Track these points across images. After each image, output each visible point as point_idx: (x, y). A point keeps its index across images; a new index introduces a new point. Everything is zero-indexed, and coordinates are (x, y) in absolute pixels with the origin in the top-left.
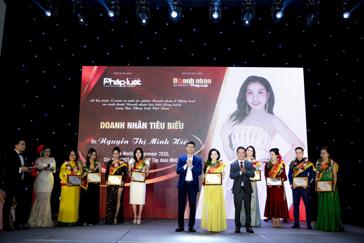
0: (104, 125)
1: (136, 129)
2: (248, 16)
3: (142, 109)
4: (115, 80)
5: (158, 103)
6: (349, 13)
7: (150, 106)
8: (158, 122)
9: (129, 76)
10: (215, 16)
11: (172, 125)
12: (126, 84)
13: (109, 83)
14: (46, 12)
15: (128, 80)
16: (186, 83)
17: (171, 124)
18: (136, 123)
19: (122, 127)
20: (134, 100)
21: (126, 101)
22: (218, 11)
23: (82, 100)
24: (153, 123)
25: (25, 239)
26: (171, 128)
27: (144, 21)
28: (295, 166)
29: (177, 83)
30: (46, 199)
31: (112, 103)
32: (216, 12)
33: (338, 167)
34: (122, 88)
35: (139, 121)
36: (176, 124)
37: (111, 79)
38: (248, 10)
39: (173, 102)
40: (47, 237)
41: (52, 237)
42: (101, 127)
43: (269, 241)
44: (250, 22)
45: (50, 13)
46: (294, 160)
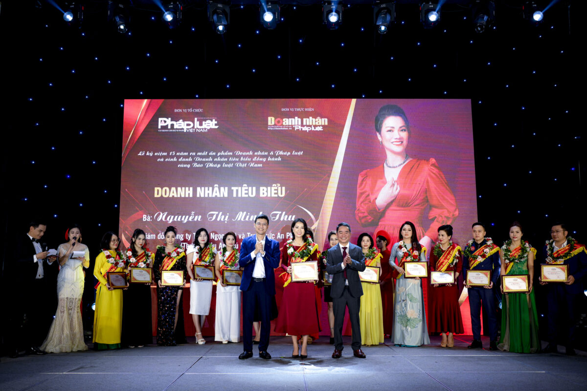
0: (159, 192)
1: (210, 197)
2: (385, 18)
3: (219, 166)
4: (176, 121)
5: (245, 156)
6: (541, 13)
7: (233, 161)
8: (245, 187)
9: (198, 115)
10: (333, 18)
11: (267, 191)
12: (193, 127)
13: (167, 125)
14: (65, 14)
15: (198, 120)
16: (289, 125)
17: (265, 188)
18: (211, 188)
19: (189, 194)
20: (207, 153)
21: (194, 154)
22: (337, 12)
23: (124, 154)
24: (237, 188)
25: (40, 372)
26: (265, 195)
27: (221, 28)
28: (472, 252)
29: (275, 125)
30: (71, 309)
31: (172, 157)
32: (334, 13)
34: (188, 133)
35: (215, 185)
36: (273, 188)
37: (170, 119)
38: (384, 8)
39: (269, 155)
40: (74, 368)
41: (82, 368)
42: (156, 196)
43: (419, 368)
44: (388, 27)
45: (71, 15)
46: (471, 244)
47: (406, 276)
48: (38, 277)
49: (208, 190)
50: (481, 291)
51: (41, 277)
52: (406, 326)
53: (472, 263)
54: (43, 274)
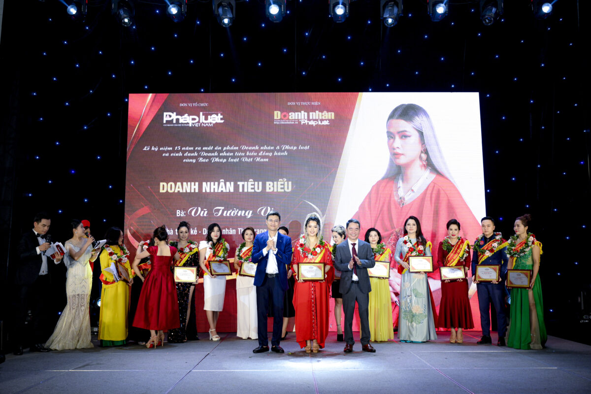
0: (165, 187)
1: (216, 193)
2: (392, 10)
3: (225, 160)
4: (182, 116)
5: (251, 151)
6: (550, 5)
7: (239, 156)
9: (203, 109)
10: (340, 11)
11: (273, 186)
12: (199, 122)
13: (173, 120)
14: (69, 7)
15: (203, 115)
16: (295, 119)
17: (271, 183)
18: (216, 183)
19: (195, 189)
20: (212, 147)
21: (200, 148)
22: (343, 4)
23: (129, 149)
24: (243, 183)
25: (46, 369)
26: (271, 190)
27: (226, 21)
28: (480, 246)
29: (281, 119)
31: (178, 152)
32: (340, 6)
33: (541, 248)
34: (193, 128)
35: (221, 180)
37: (175, 113)
38: (391, 1)
39: (275, 149)
40: (79, 366)
41: (87, 365)
42: (161, 191)
43: (428, 364)
44: (395, 19)
45: (75, 9)
46: (480, 238)
47: (411, 271)
48: (41, 273)
49: (214, 185)
50: (489, 286)
51: (45, 273)
52: (412, 322)
53: (480, 258)
54: (47, 270)
